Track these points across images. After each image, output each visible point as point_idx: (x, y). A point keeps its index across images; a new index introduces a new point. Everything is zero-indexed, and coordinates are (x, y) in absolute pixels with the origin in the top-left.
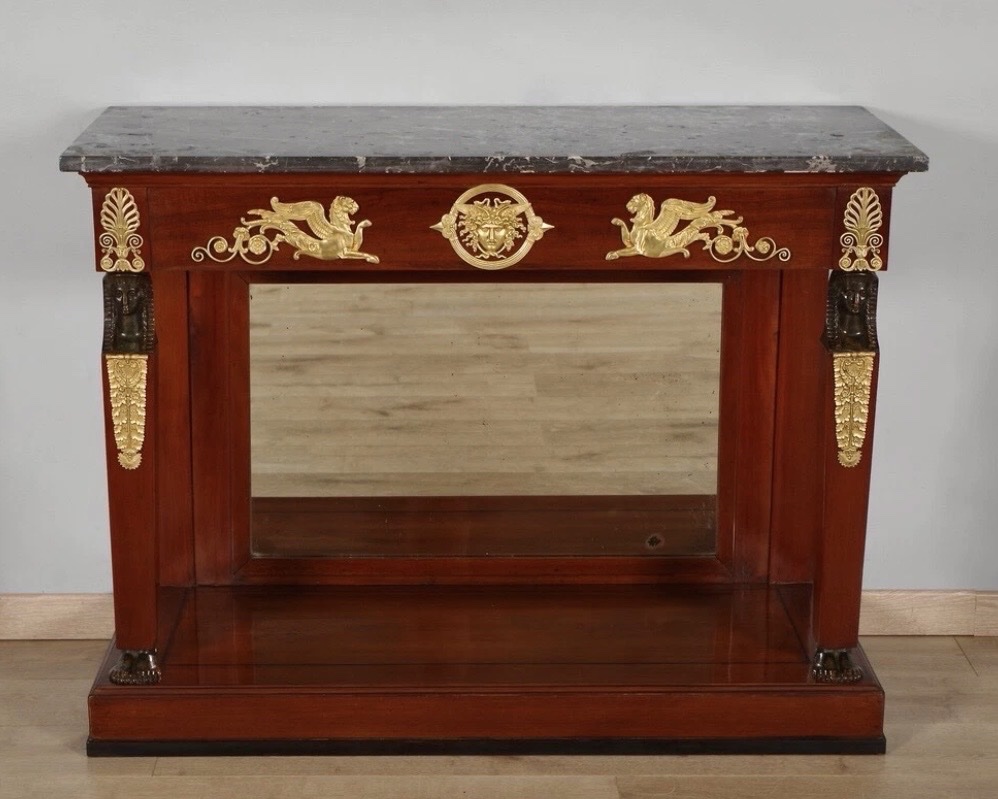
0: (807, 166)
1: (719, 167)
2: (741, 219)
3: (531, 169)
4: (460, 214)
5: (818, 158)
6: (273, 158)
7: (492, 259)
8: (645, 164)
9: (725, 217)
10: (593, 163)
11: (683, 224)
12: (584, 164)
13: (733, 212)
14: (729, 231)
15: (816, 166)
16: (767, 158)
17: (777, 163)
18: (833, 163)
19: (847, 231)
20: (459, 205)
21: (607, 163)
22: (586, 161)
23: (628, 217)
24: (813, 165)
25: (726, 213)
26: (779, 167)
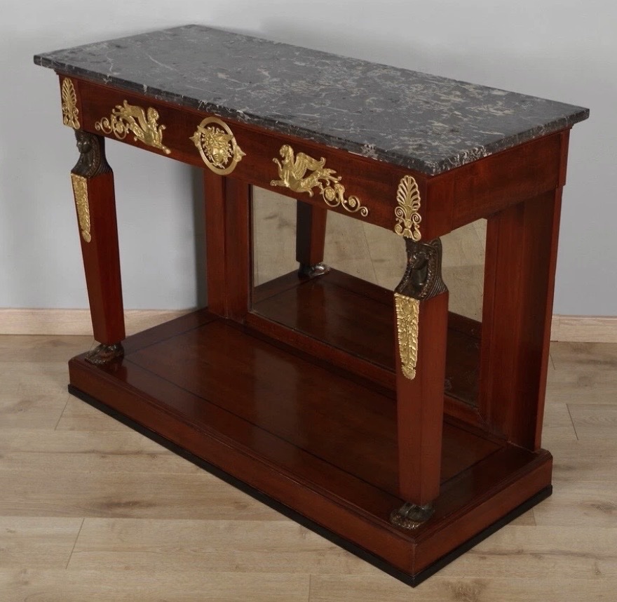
0: (360, 151)
1: (313, 138)
2: (340, 178)
3: (219, 114)
4: (202, 134)
5: (368, 146)
6: (110, 77)
7: (218, 167)
8: (274, 125)
9: (332, 175)
10: (249, 118)
11: (308, 173)
12: (244, 117)
13: (335, 172)
14: (332, 184)
15: (366, 153)
16: (339, 139)
17: (344, 144)
18: (376, 153)
19: (399, 206)
20: (201, 129)
21: (256, 120)
22: (246, 116)
23: (281, 159)
24: (364, 151)
25: (330, 171)
26: (346, 147)
